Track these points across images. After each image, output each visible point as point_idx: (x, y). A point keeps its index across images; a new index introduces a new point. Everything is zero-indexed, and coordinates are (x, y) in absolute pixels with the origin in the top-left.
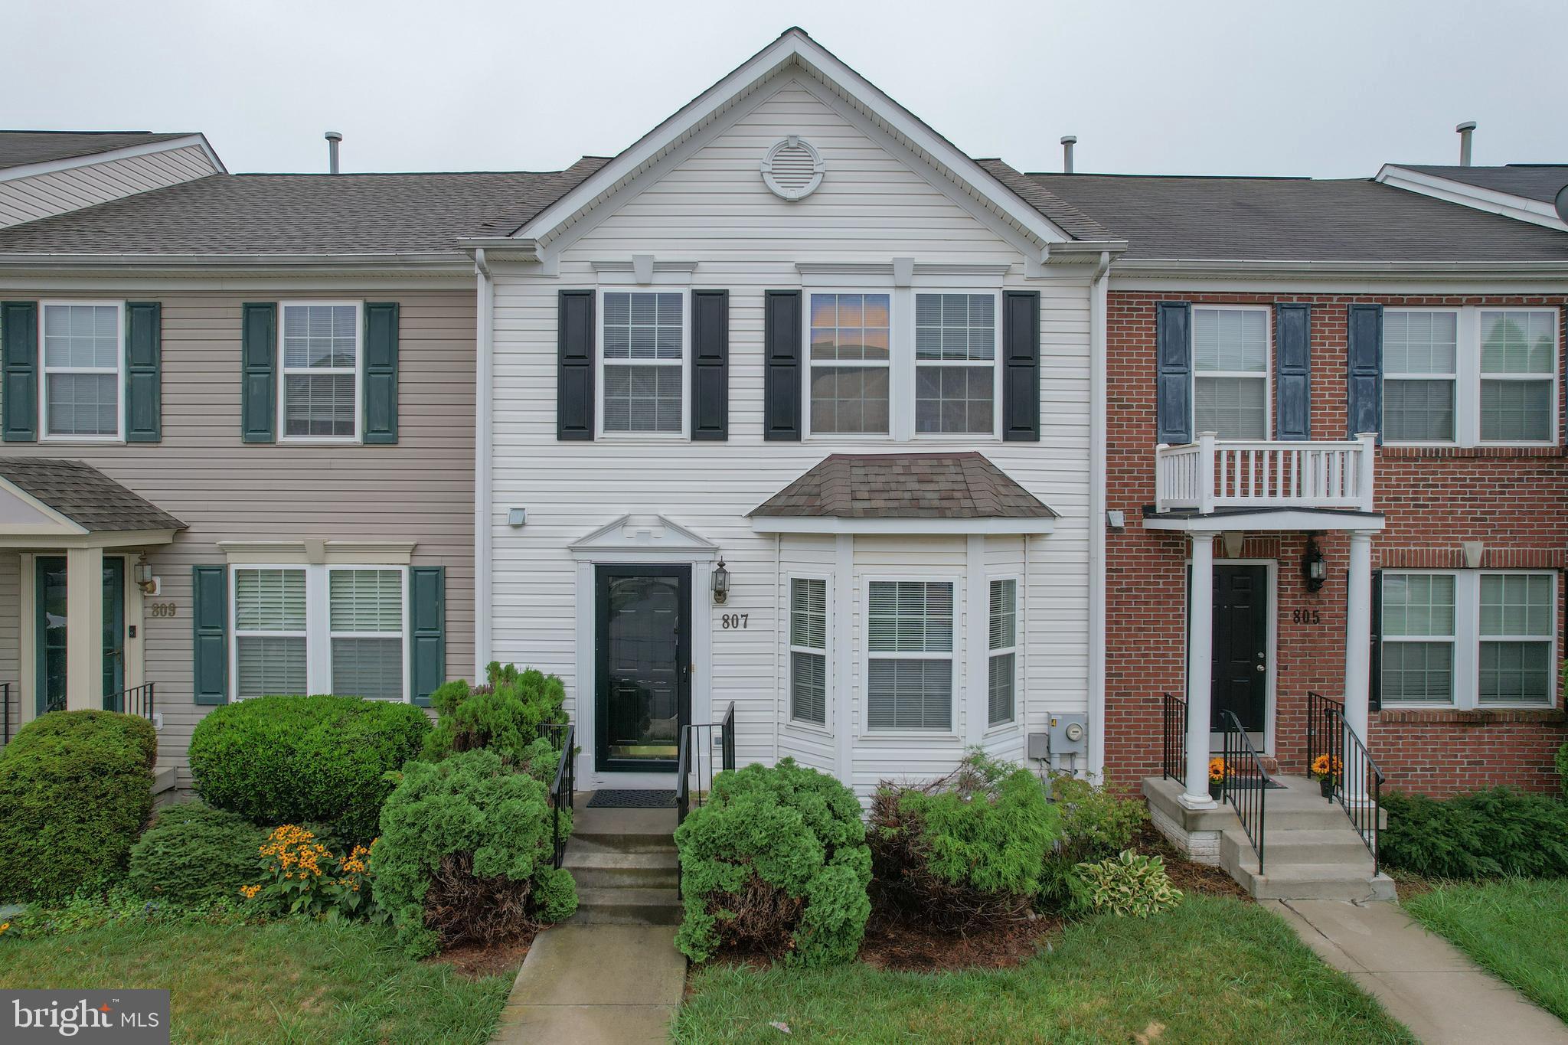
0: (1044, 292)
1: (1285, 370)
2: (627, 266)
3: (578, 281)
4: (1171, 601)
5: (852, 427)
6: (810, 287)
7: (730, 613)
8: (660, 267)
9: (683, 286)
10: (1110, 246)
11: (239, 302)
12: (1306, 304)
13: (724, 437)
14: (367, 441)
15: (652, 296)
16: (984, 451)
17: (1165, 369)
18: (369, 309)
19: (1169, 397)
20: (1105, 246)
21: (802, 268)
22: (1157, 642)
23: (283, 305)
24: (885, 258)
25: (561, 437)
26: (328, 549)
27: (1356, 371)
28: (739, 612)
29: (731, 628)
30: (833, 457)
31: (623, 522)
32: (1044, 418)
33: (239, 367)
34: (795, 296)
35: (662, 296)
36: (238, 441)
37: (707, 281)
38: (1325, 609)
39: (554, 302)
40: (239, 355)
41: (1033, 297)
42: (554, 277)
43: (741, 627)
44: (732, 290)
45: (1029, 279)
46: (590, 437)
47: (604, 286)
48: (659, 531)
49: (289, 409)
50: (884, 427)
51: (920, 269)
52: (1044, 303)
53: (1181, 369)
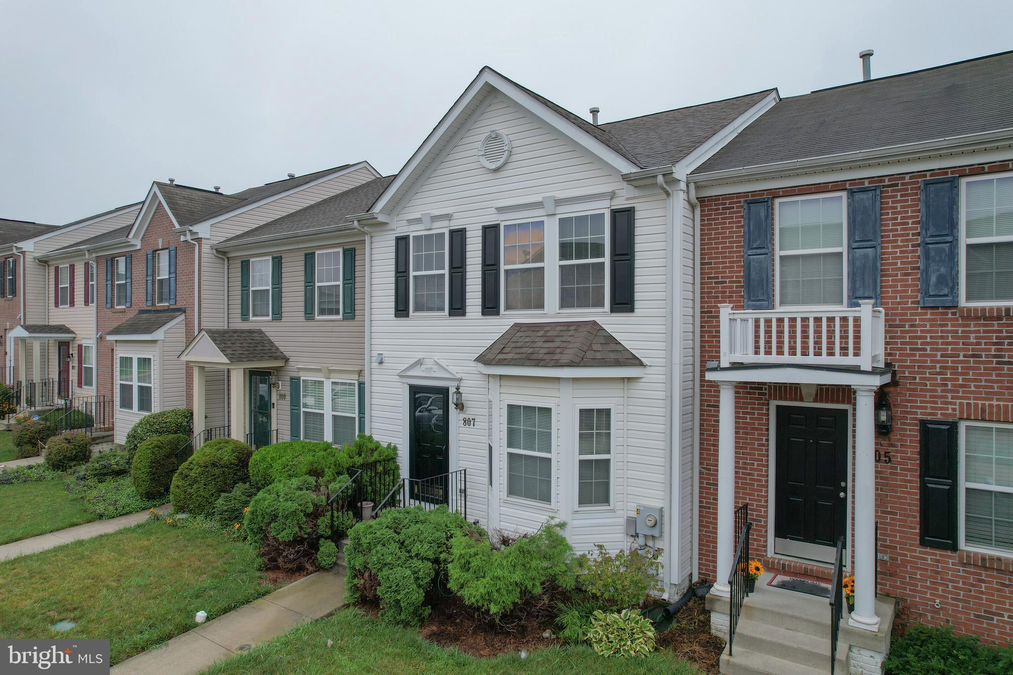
0: (638, 207)
1: (855, 245)
2: (418, 221)
3: (401, 231)
5: (527, 306)
6: (504, 221)
7: (467, 417)
8: (435, 218)
9: (445, 228)
10: (660, 170)
11: (303, 253)
12: (877, 185)
13: (464, 314)
14: (344, 319)
15: (432, 235)
16: (599, 320)
17: (750, 252)
18: (345, 251)
19: (753, 274)
20: (657, 171)
21: (500, 210)
23: (317, 252)
24: (538, 198)
25: (396, 315)
26: (330, 371)
27: (928, 240)
28: (471, 417)
29: (467, 426)
30: (516, 325)
31: (419, 362)
32: (637, 296)
33: (303, 283)
34: (496, 227)
35: (437, 235)
36: (303, 319)
37: (456, 224)
38: (897, 452)
39: (393, 243)
40: (303, 278)
41: (629, 212)
42: (393, 230)
43: (472, 426)
44: (468, 228)
45: (628, 199)
46: (407, 316)
47: (414, 231)
48: (435, 367)
49: (320, 303)
50: (541, 306)
51: (559, 202)
52: (638, 215)
53: (762, 251)
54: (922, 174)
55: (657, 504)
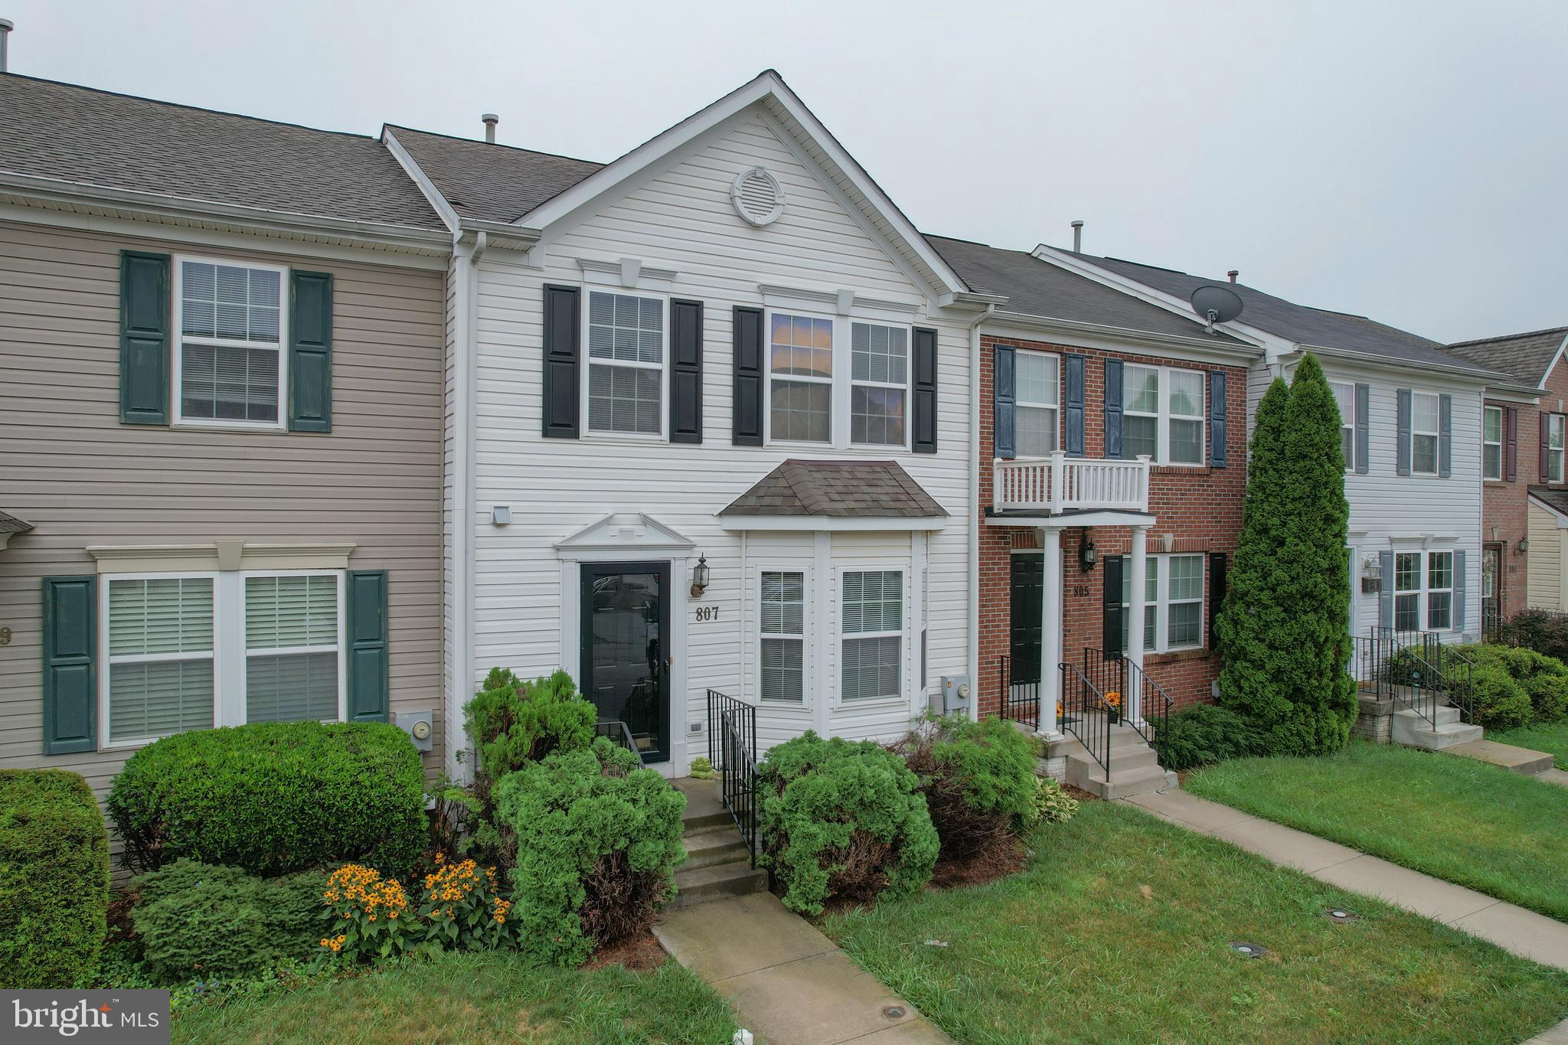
0: (941, 331)
1: (1070, 405)
2: (615, 268)
3: (566, 277)
4: (1002, 583)
5: (802, 435)
6: (773, 307)
7: (703, 606)
8: (647, 272)
9: (663, 293)
10: (996, 300)
11: (116, 248)
12: (1083, 355)
13: (699, 440)
14: (293, 428)
15: (634, 300)
16: (900, 461)
17: (1000, 399)
18: (296, 277)
19: (1002, 421)
20: (993, 299)
21: (765, 289)
22: (994, 616)
23: (179, 260)
24: (830, 288)
25: (546, 434)
26: (246, 553)
27: (1110, 408)
28: (710, 605)
29: (704, 620)
30: (788, 462)
31: (608, 521)
32: (940, 434)
33: (115, 328)
34: (758, 313)
35: (644, 301)
36: (113, 422)
37: (686, 291)
38: (1091, 585)
39: (539, 295)
40: (114, 315)
41: (932, 334)
42: (539, 269)
43: (712, 619)
44: (707, 303)
45: (931, 319)
46: (576, 435)
47: (590, 285)
48: (639, 529)
49: (186, 386)
50: (825, 436)
51: (859, 302)
52: (941, 340)
53: (1009, 399)
54: (1104, 352)
55: (960, 671)
